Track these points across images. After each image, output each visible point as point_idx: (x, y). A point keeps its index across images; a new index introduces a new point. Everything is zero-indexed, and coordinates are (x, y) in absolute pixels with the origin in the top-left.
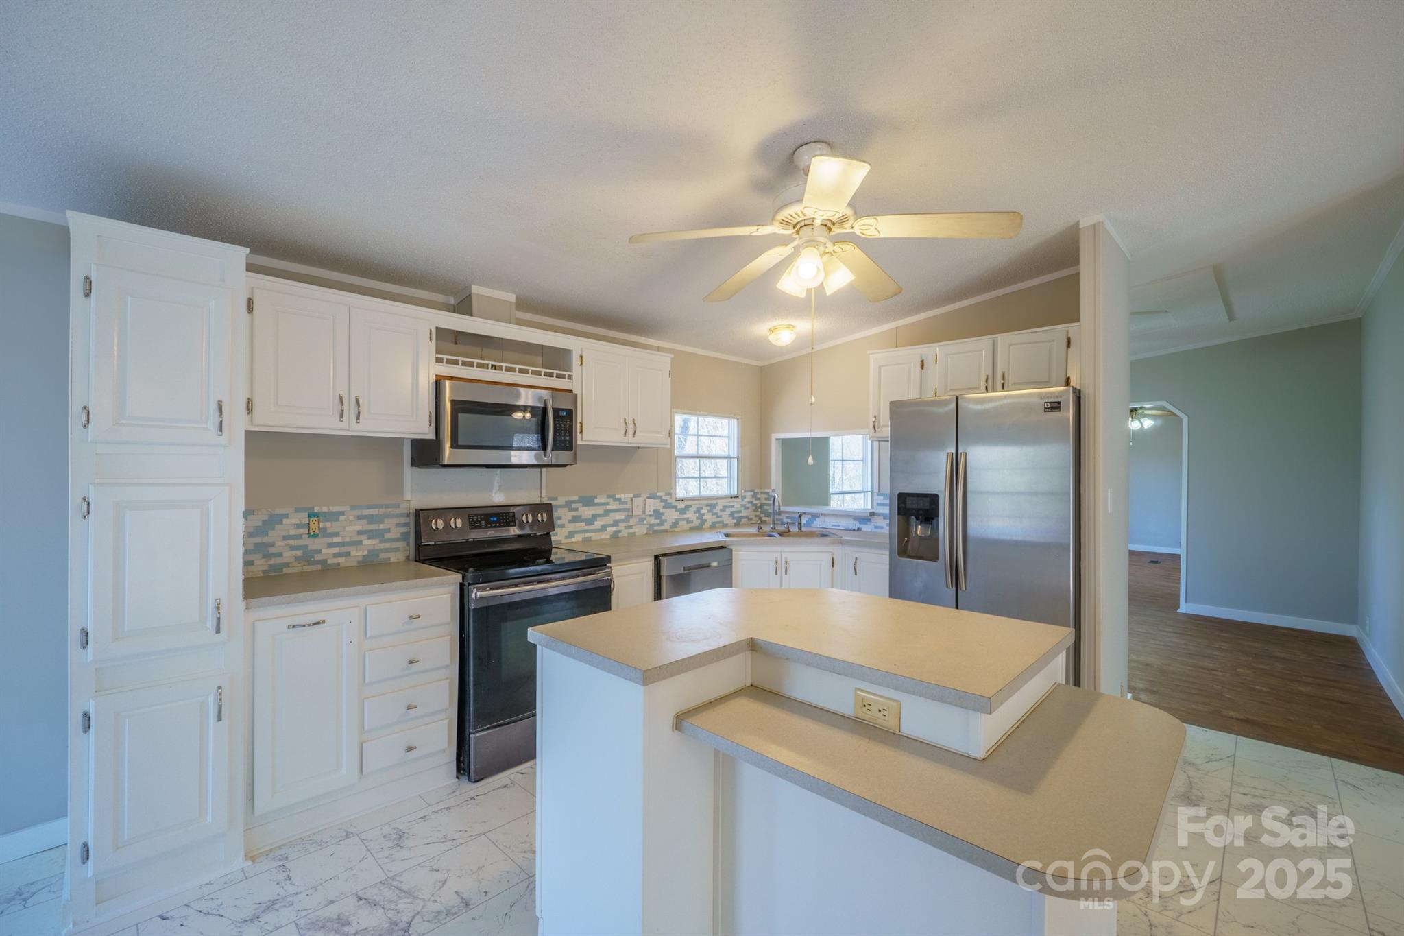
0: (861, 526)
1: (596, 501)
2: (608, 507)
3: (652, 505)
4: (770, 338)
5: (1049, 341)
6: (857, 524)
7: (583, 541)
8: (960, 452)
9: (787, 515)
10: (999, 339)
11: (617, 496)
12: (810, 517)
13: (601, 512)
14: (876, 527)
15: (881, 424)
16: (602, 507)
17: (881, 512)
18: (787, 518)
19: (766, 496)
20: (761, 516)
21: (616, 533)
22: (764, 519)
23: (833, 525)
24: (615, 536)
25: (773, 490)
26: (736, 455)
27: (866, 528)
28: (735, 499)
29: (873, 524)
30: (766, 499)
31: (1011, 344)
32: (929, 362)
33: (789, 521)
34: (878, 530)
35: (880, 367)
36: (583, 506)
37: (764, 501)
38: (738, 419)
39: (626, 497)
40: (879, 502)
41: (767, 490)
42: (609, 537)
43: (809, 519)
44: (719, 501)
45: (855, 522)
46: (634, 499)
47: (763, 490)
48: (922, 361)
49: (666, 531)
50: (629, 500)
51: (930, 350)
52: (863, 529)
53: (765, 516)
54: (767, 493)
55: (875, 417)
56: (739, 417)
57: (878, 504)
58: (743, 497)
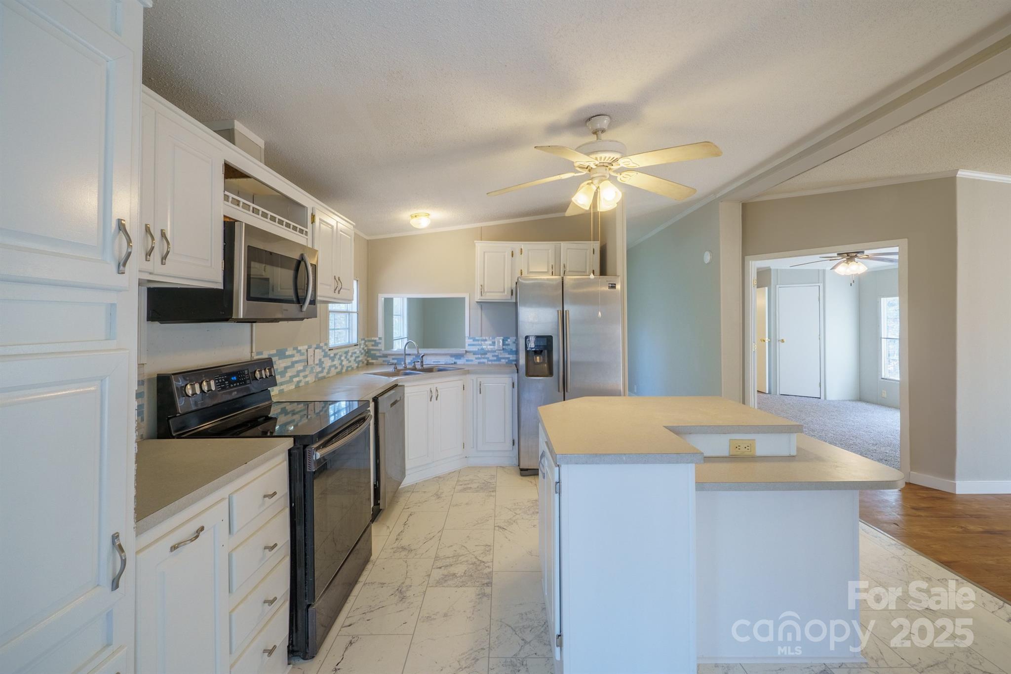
0: (456, 361)
1: (287, 353)
2: (294, 359)
3: (319, 354)
4: (411, 222)
5: (585, 250)
6: (453, 360)
7: (279, 393)
8: (565, 310)
9: (393, 357)
10: (562, 244)
11: (299, 348)
12: (415, 357)
13: (289, 364)
14: (467, 361)
15: (486, 290)
16: (288, 359)
17: (471, 350)
18: (393, 359)
19: (373, 343)
20: (368, 359)
21: (299, 382)
22: (370, 361)
23: (434, 362)
24: (297, 386)
25: (380, 338)
26: (356, 311)
27: (459, 362)
28: (356, 347)
29: (465, 358)
30: (373, 345)
31: (568, 249)
32: (517, 252)
33: (395, 361)
34: (470, 363)
35: (484, 252)
36: (279, 359)
37: (371, 348)
38: (357, 281)
39: (303, 348)
40: (470, 343)
41: (375, 339)
42: (293, 387)
43: (413, 358)
44: (350, 349)
45: (452, 358)
46: (308, 350)
47: (370, 339)
48: (512, 252)
49: (324, 378)
50: (305, 351)
51: (517, 245)
52: (458, 363)
53: (372, 359)
54: (375, 341)
55: (481, 286)
56: (358, 279)
57: (469, 345)
58: (360, 345)
